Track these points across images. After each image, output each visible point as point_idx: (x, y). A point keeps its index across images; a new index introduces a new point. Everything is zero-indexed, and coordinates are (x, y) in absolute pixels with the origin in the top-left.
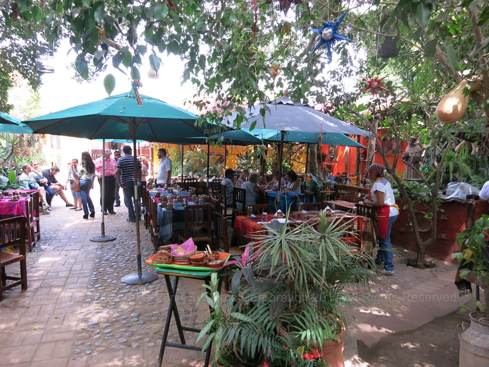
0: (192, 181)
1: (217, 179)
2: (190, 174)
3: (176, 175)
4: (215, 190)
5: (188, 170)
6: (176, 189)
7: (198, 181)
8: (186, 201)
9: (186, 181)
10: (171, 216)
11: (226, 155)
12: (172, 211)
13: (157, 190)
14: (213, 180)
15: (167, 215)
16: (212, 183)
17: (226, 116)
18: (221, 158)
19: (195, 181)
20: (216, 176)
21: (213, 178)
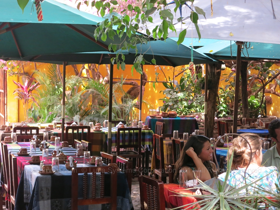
0: (80, 131)
1: (125, 126)
2: (77, 118)
3: (50, 122)
4: (122, 147)
5: (72, 112)
6: (53, 144)
7: (92, 131)
8: (73, 161)
9: (70, 131)
10: (49, 185)
11: (143, 84)
12: (50, 176)
13: (20, 145)
14: (119, 129)
15: (43, 184)
16: (117, 135)
17: (143, 23)
18: (133, 89)
19: (86, 130)
20: (124, 122)
21: (119, 125)
